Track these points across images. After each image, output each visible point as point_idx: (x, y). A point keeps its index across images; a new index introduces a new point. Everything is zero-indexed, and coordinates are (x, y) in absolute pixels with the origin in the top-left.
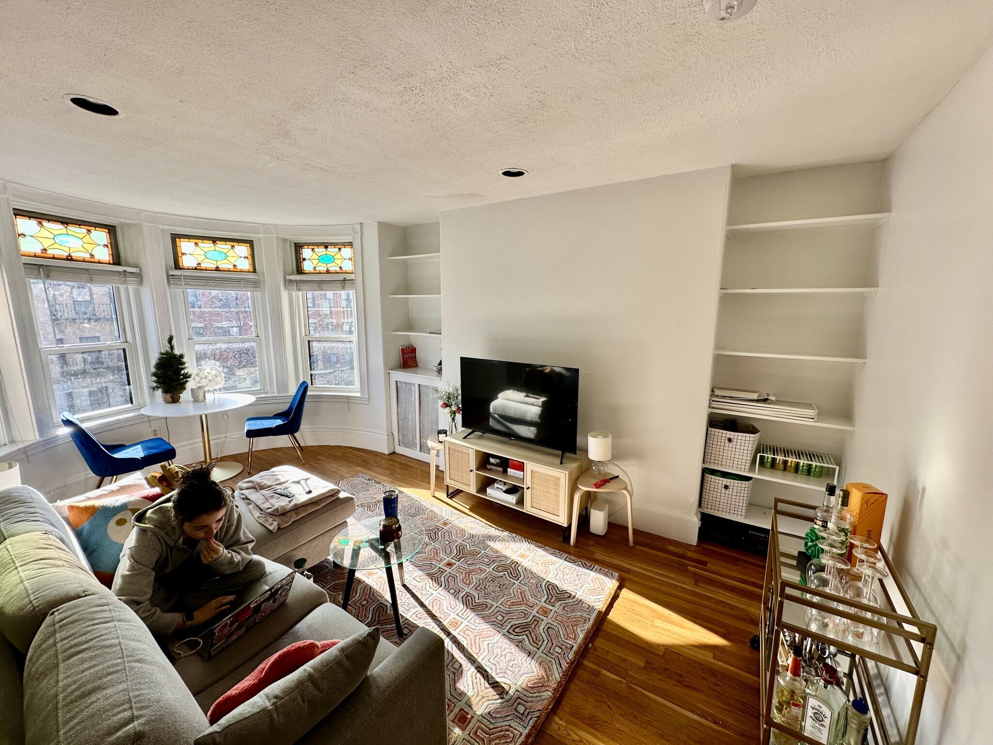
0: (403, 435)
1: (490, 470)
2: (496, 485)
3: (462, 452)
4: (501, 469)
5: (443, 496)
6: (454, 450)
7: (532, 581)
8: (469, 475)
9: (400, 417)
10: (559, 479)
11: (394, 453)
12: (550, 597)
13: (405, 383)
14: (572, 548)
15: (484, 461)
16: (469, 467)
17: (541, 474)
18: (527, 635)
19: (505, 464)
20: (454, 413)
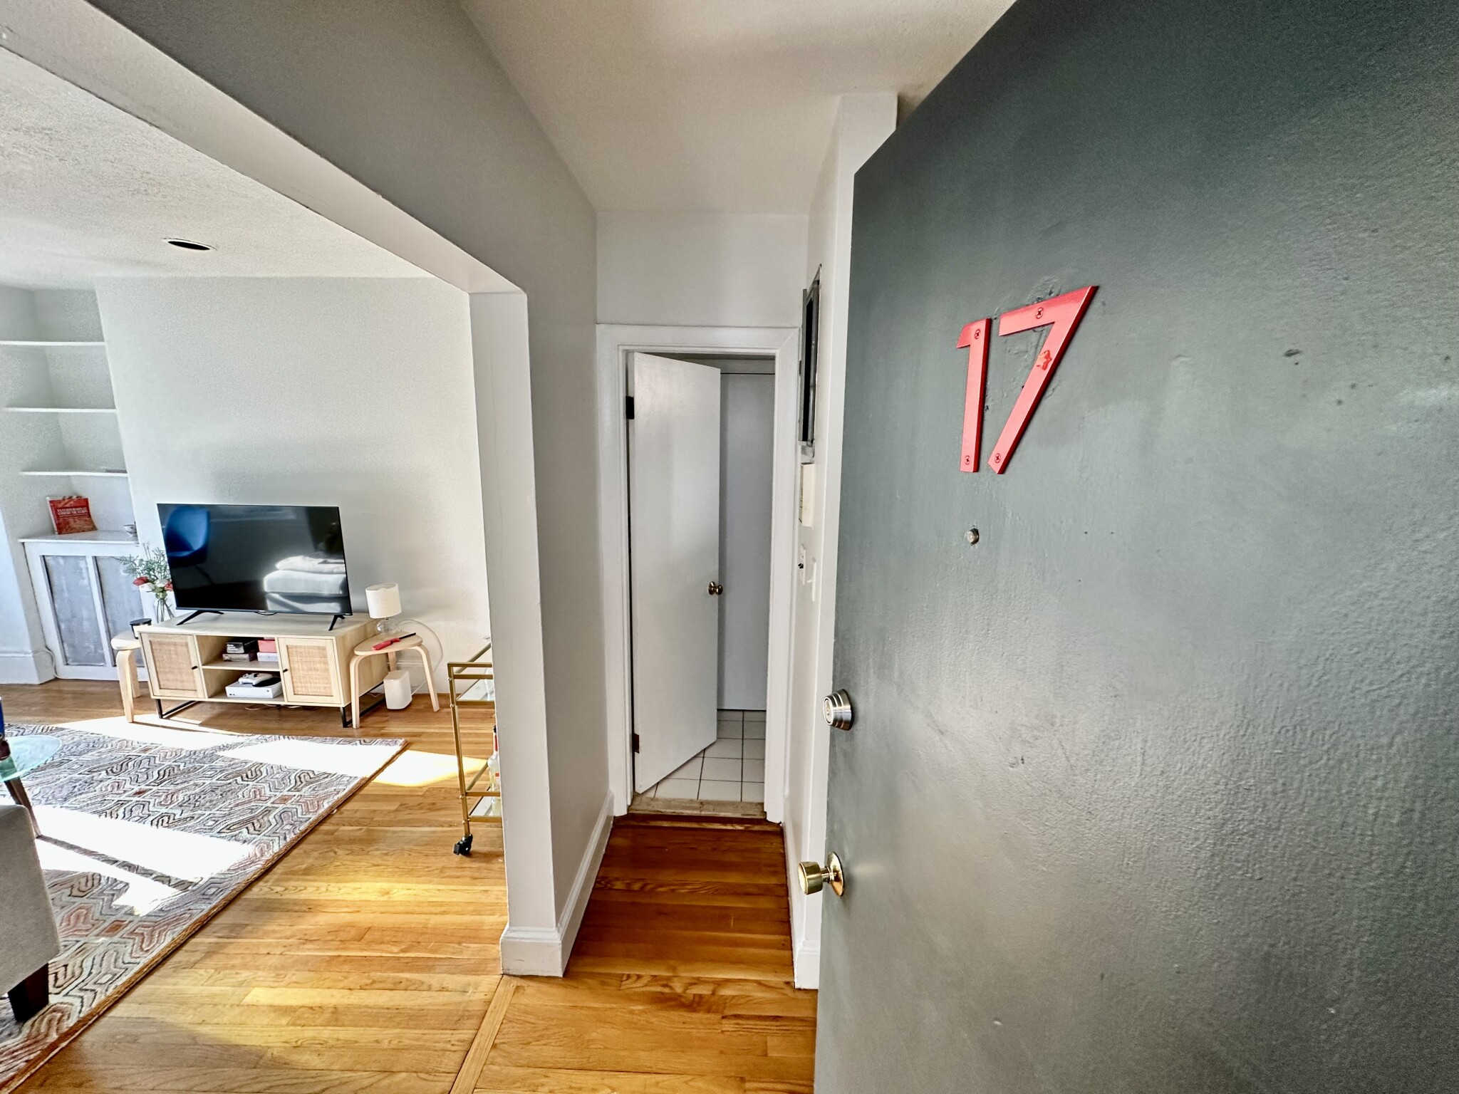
0: (72, 646)
1: (229, 661)
2: (241, 680)
3: (175, 644)
4: (247, 656)
5: (154, 717)
6: (160, 644)
7: (277, 776)
8: (193, 674)
9: (61, 616)
10: (324, 649)
11: (56, 679)
12: (299, 783)
13: (63, 557)
14: (355, 731)
15: (217, 650)
16: (190, 662)
17: (301, 647)
18: (247, 828)
19: (251, 646)
20: (163, 590)
